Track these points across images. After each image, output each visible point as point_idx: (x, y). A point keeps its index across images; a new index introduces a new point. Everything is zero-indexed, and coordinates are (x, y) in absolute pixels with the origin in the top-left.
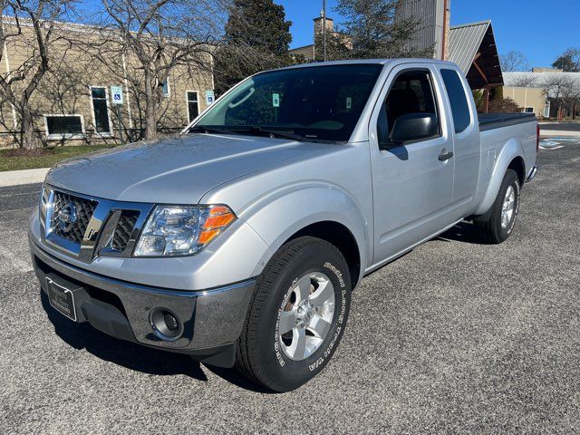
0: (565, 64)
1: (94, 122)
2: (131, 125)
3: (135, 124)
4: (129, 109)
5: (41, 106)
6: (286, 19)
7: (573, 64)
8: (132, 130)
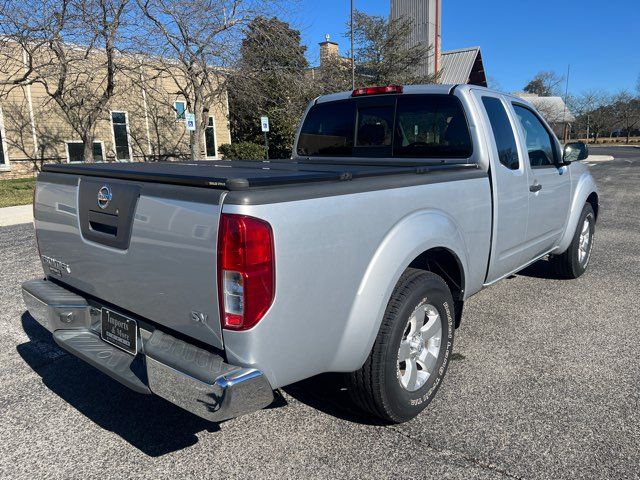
0: (535, 88)
1: (114, 147)
2: (150, 152)
3: (153, 150)
4: (148, 134)
5: (62, 131)
6: (302, 43)
7: (544, 88)
8: (151, 157)
